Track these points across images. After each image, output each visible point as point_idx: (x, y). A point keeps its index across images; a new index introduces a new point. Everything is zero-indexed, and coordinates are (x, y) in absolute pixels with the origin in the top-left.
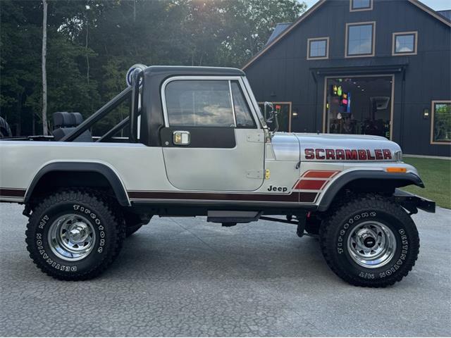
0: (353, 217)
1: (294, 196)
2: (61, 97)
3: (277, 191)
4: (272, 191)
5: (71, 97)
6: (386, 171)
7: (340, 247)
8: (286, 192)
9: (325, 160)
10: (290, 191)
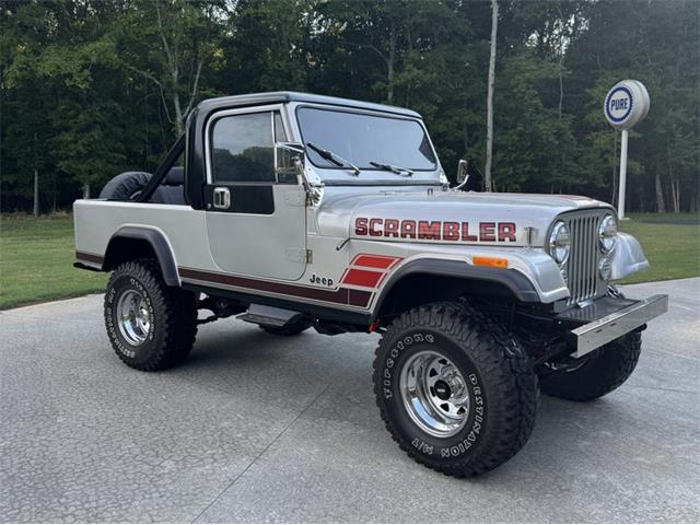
0: (402, 339)
1: (341, 295)
2: (513, 145)
3: (321, 285)
4: (315, 284)
5: (529, 144)
6: (471, 263)
7: (387, 387)
8: (333, 287)
9: (383, 237)
10: (337, 285)
